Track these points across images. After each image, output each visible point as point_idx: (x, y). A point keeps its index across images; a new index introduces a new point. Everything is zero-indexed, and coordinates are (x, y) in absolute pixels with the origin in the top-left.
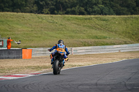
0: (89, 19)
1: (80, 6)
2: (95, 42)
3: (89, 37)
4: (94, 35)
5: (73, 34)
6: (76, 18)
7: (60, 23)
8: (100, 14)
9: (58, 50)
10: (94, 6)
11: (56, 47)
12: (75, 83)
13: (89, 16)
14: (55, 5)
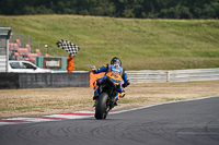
0: (196, 25)
1: (183, 4)
2: (205, 62)
3: (196, 54)
4: (204, 50)
5: (170, 49)
6: (176, 24)
7: (149, 31)
8: (215, 18)
9: (109, 75)
10: (206, 5)
11: (106, 70)
12: (171, 126)
13: (196, 21)
14: (143, 4)
